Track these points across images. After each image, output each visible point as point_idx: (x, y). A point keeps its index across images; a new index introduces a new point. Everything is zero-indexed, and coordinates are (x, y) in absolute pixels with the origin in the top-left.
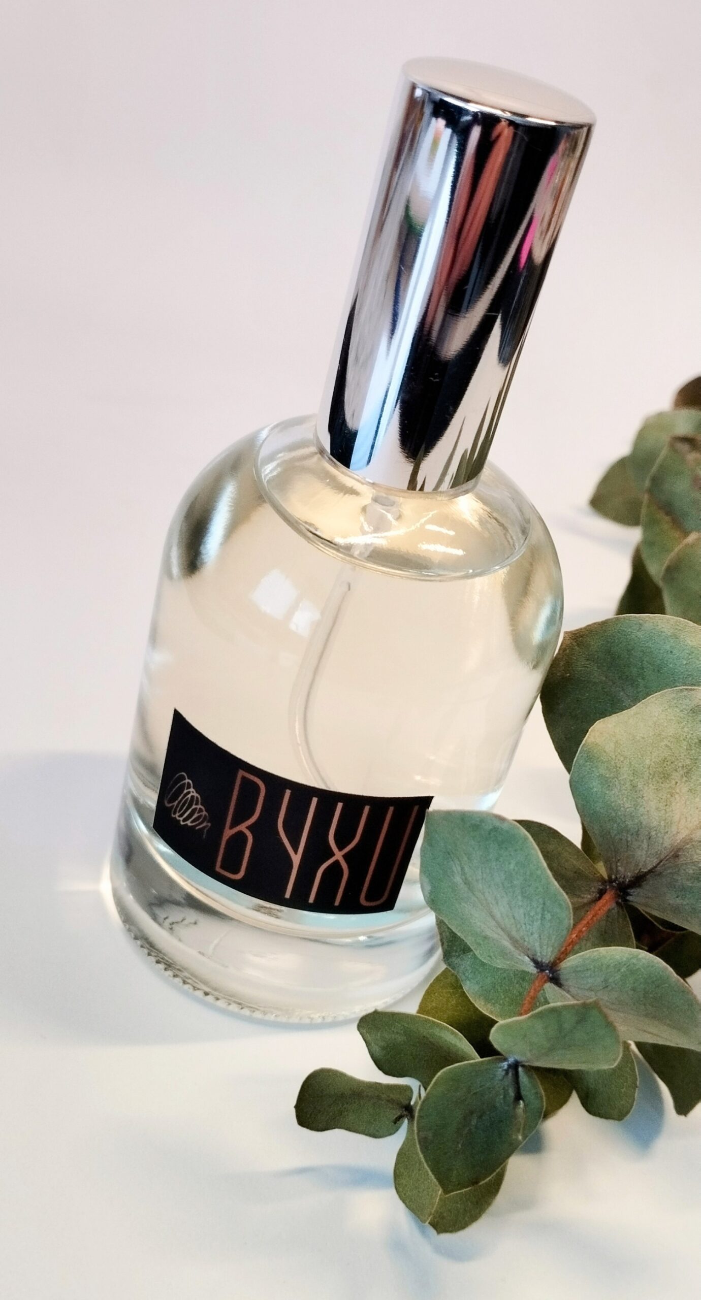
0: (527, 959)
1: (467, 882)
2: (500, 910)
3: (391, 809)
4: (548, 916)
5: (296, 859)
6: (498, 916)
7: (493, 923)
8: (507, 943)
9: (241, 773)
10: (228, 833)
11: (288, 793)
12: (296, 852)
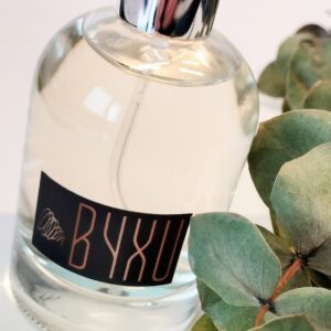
0: (255, 298)
1: (217, 256)
2: (238, 270)
3: (169, 222)
4: (267, 271)
5: (115, 254)
6: (236, 274)
7: (233, 279)
8: (242, 290)
9: (82, 205)
10: (75, 242)
11: (109, 214)
12: (115, 249)
